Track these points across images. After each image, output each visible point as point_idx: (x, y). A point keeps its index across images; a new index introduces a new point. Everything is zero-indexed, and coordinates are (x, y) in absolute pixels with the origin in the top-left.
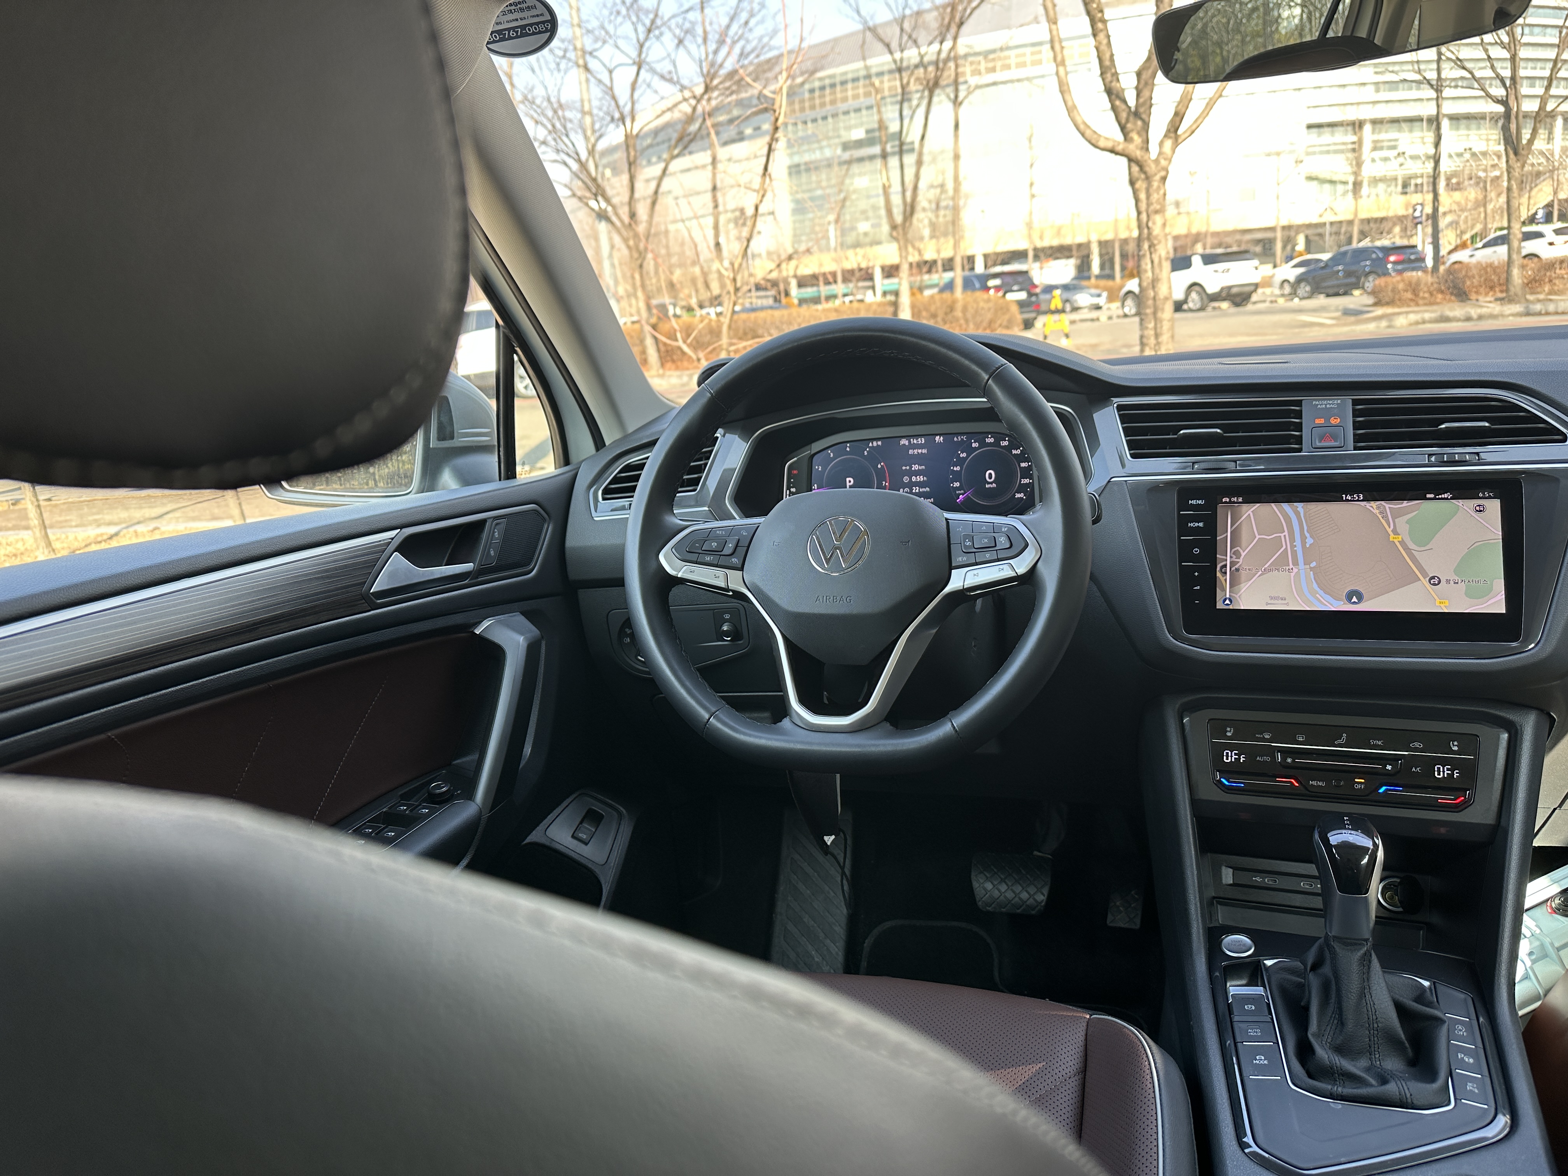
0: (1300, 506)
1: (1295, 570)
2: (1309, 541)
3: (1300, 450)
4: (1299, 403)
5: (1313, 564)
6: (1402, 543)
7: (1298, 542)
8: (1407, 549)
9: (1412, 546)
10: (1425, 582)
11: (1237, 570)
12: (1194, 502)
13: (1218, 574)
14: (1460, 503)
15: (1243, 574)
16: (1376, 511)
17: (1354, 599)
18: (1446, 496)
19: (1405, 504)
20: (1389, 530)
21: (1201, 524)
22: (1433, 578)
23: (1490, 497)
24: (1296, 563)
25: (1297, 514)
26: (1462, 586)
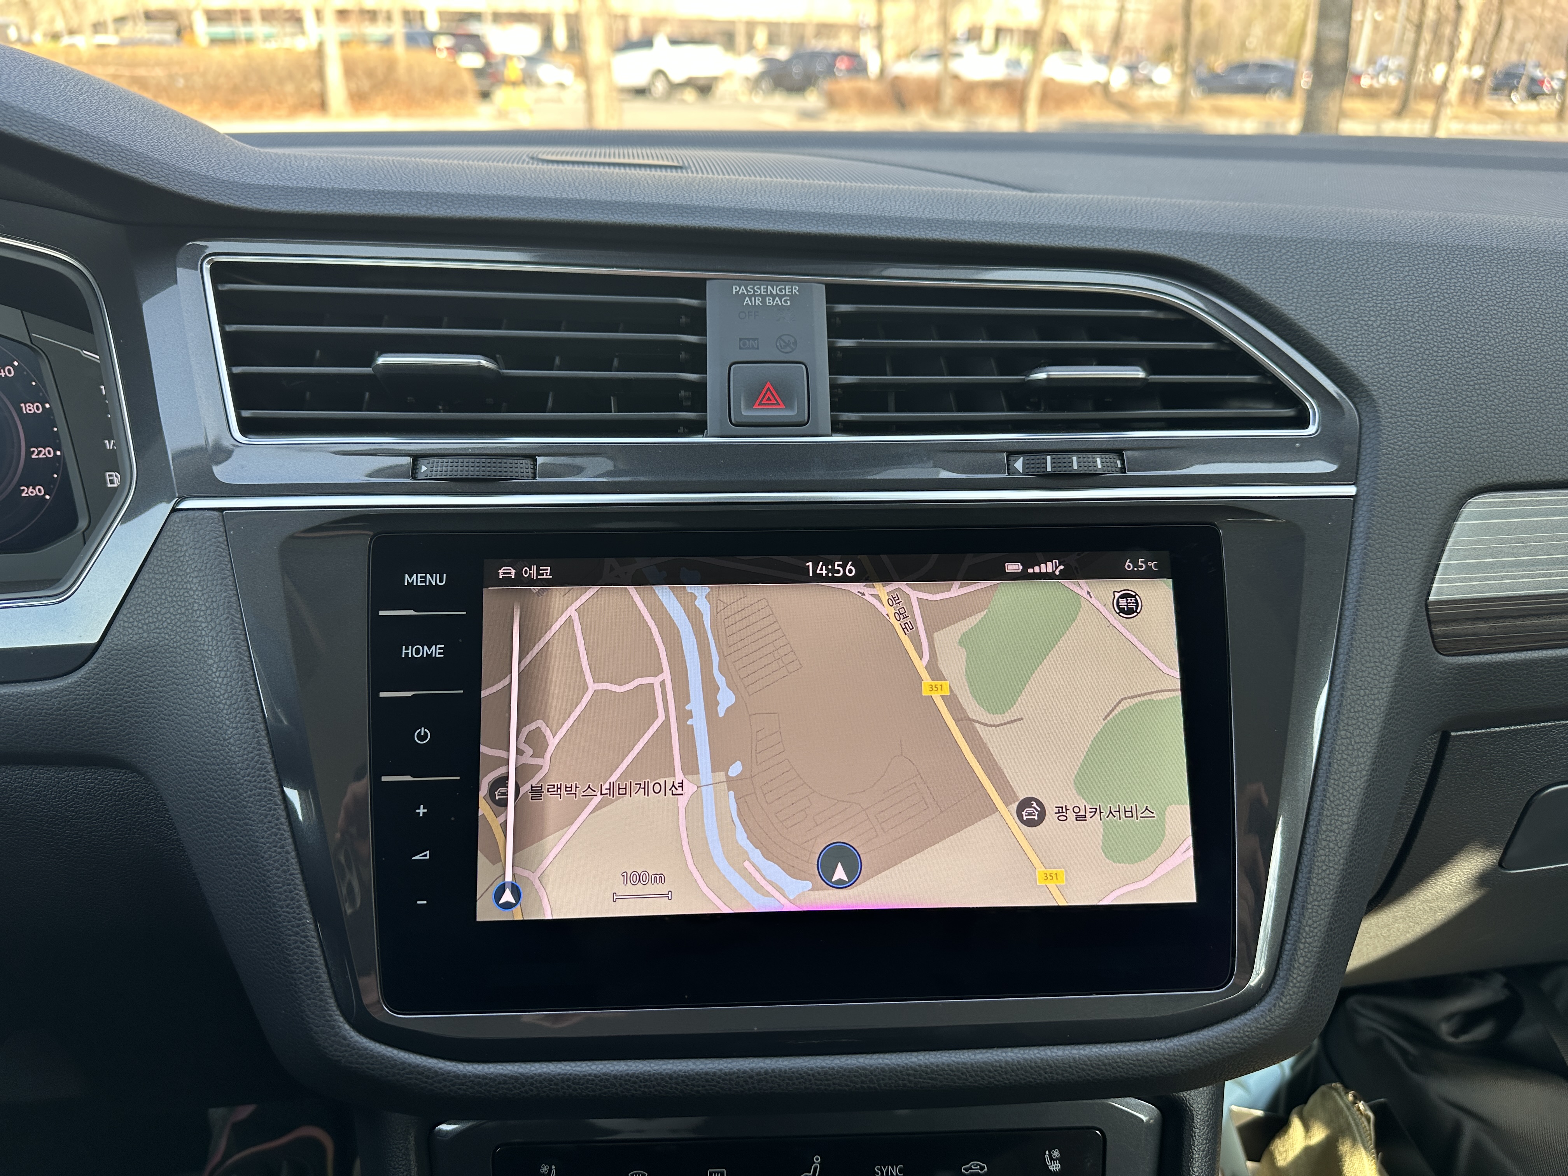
0: (700, 594)
1: (690, 788)
2: (726, 698)
3: (699, 428)
4: (697, 288)
5: (736, 769)
6: (951, 701)
7: (696, 704)
8: (963, 720)
9: (973, 709)
10: (1008, 814)
11: (536, 793)
12: (414, 579)
13: (484, 808)
14: (1081, 587)
15: (552, 803)
16: (888, 611)
17: (840, 874)
18: (1048, 567)
19: (957, 590)
20: (920, 666)
21: (436, 651)
22: (1026, 803)
23: (1148, 574)
24: (691, 768)
25: (694, 616)
26: (1094, 823)
